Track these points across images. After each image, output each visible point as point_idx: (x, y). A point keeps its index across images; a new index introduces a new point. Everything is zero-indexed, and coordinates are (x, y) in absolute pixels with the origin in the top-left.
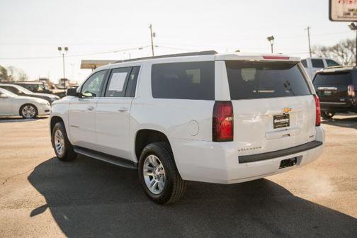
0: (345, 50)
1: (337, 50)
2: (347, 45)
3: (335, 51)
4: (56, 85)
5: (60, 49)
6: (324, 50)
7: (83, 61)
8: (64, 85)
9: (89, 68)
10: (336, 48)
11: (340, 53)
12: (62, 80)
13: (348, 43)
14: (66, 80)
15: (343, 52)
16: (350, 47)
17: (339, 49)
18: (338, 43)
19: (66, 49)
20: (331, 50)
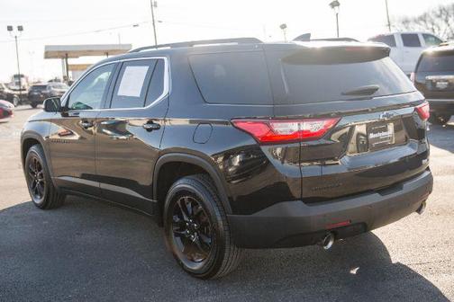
0: (437, 21)
1: (425, 21)
2: (438, 13)
3: (422, 23)
4: (6, 85)
5: (10, 28)
6: (406, 22)
7: (46, 47)
8: (19, 84)
9: (56, 57)
10: (423, 18)
11: (430, 26)
12: (15, 76)
13: (441, 11)
14: (22, 76)
15: (433, 24)
16: (444, 17)
17: (428, 19)
18: (427, 11)
19: (20, 28)
20: (416, 21)
